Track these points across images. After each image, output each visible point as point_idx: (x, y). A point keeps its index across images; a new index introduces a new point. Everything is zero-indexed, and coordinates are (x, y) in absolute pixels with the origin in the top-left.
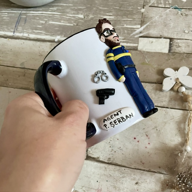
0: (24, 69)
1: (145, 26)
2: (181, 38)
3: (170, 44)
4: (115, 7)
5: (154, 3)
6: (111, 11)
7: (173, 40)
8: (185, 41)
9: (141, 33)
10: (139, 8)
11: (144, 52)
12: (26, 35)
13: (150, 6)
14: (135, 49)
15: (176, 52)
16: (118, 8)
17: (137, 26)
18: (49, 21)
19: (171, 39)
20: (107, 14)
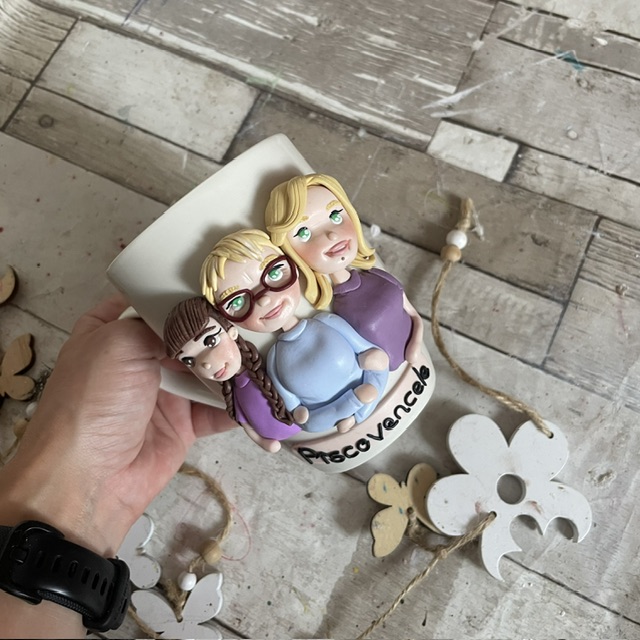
0: (125, 126)
1: (467, 92)
2: (550, 150)
4: (407, 15)
6: (392, 24)
7: (526, 151)
9: (450, 108)
10: (470, 35)
11: (441, 162)
13: (500, 38)
15: (523, 185)
16: (415, 18)
17: (446, 85)
18: (225, 11)
19: (523, 146)
20: (382, 30)
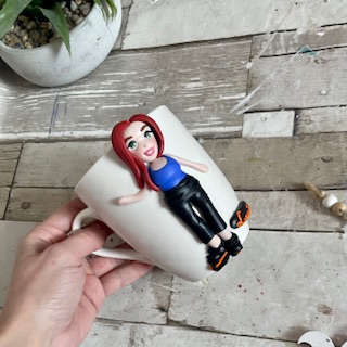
0: (68, 189)
1: (253, 93)
2: (314, 106)
3: (296, 120)
4: (203, 66)
5: (267, 50)
6: (197, 74)
7: (300, 112)
8: (320, 110)
9: (246, 105)
10: (243, 62)
11: (252, 138)
12: (67, 134)
13: (261, 57)
14: (238, 135)
15: (305, 132)
16: (208, 66)
17: (239, 94)
18: (101, 105)
19: (297, 111)
20: (192, 79)
